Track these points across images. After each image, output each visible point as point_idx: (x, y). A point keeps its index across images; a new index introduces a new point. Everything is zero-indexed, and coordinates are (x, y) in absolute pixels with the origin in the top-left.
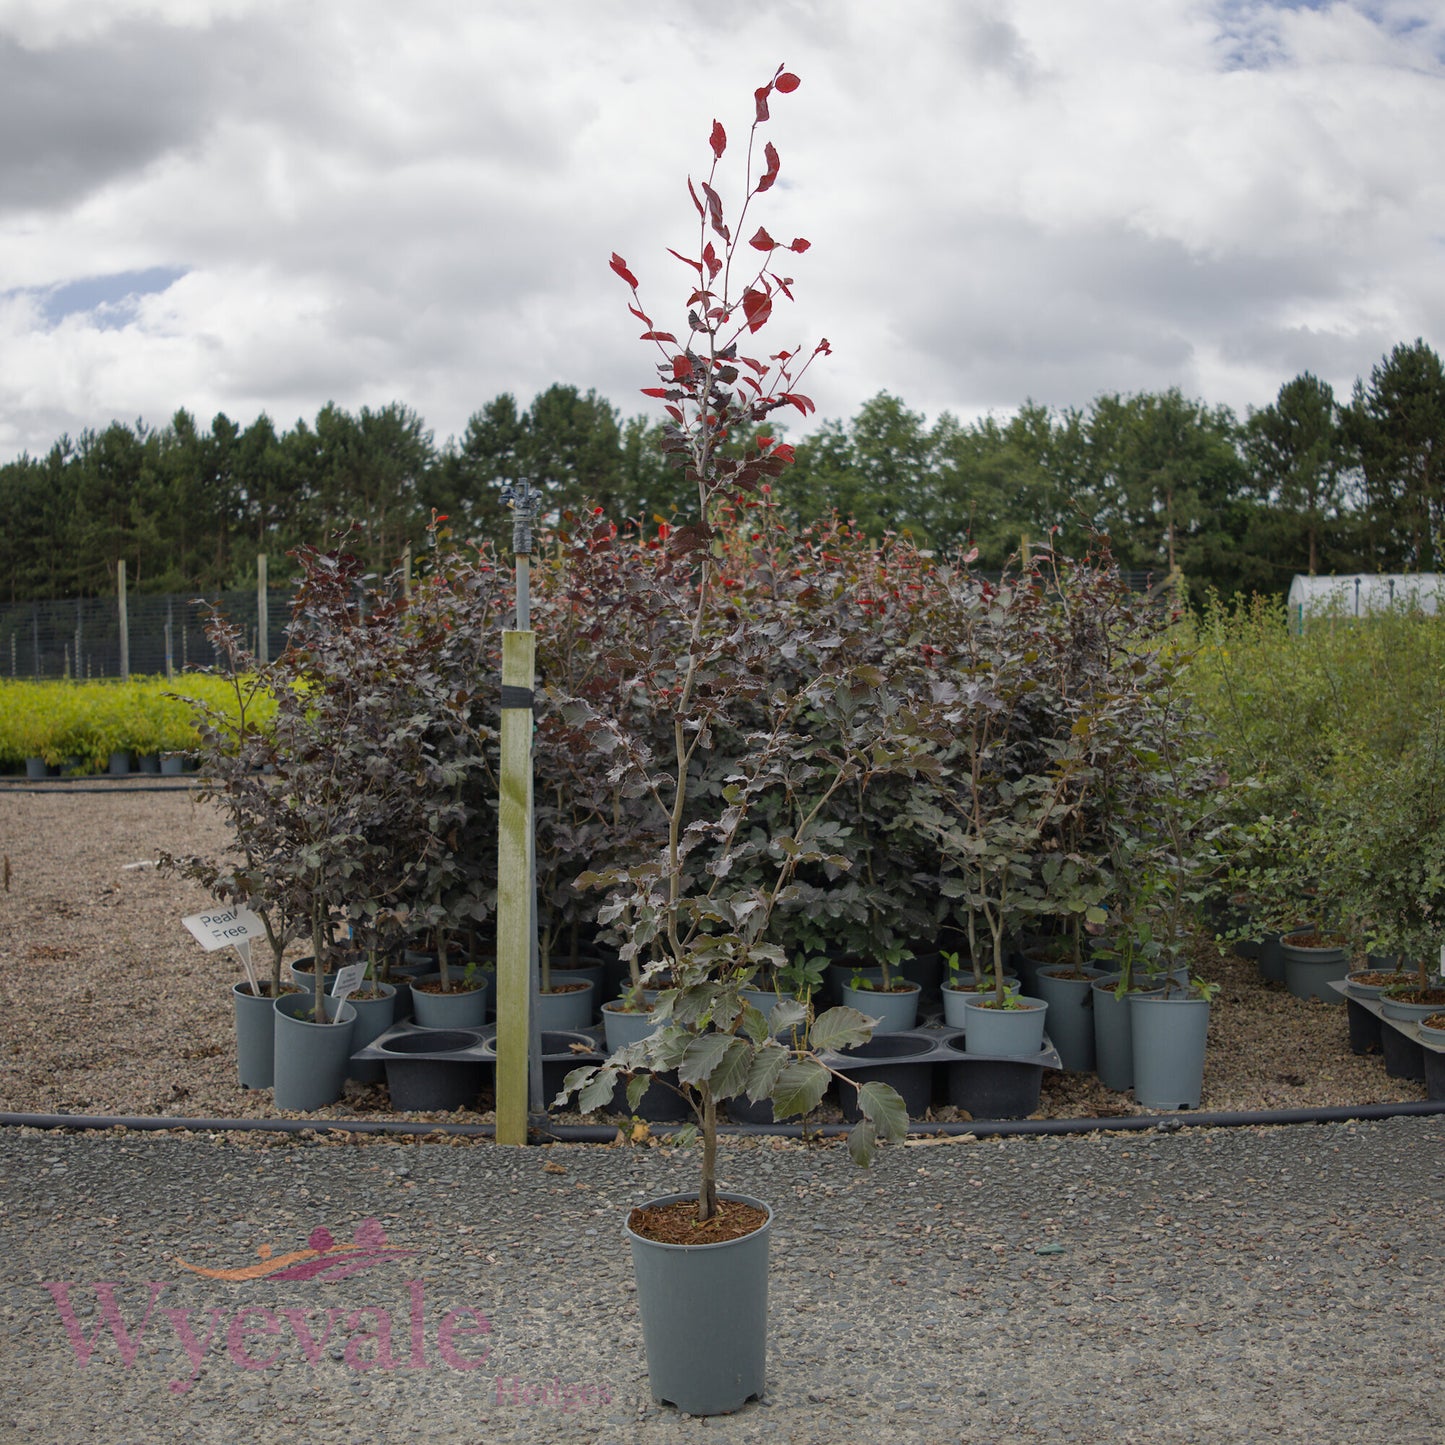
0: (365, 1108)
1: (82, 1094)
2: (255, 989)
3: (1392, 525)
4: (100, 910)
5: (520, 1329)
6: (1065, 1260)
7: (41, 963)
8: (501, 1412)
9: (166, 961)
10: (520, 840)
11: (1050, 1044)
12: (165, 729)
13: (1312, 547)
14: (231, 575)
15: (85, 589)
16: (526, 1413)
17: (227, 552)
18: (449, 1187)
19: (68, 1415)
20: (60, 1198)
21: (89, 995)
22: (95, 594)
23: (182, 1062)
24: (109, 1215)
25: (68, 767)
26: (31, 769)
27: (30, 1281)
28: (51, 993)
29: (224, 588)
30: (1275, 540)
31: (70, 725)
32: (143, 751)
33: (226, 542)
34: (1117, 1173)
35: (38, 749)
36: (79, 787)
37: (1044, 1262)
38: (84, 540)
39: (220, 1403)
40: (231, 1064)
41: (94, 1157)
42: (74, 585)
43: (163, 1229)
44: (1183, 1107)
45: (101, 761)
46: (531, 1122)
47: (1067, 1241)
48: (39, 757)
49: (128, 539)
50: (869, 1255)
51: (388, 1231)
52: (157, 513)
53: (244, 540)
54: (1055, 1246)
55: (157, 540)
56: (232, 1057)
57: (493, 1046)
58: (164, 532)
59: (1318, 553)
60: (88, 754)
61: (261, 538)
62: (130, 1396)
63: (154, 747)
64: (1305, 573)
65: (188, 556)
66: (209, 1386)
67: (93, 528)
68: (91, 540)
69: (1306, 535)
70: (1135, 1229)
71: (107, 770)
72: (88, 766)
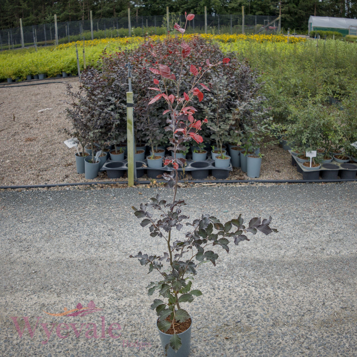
0: (103, 178)
1: (47, 178)
2: (79, 154)
3: (335, 5)
4: (36, 125)
5: (138, 228)
6: (228, 213)
7: (28, 143)
8: (136, 244)
9: (54, 140)
10: (131, 131)
11: (231, 165)
12: (39, 69)
13: (315, 9)
14: (46, 16)
15: (10, 22)
16: (140, 244)
17: (45, 10)
18: (122, 198)
19: (68, 250)
20: (53, 206)
21: (41, 151)
22: (12, 23)
23: (64, 167)
24: (63, 209)
25: (17, 79)
26: (9, 81)
27: (53, 224)
28: (33, 152)
29: (45, 19)
30: (306, 7)
31: (17, 70)
32: (34, 74)
33: (44, 7)
34: (239, 195)
35: (10, 76)
36: (21, 85)
37: (224, 214)
38: (9, 10)
39: (92, 245)
40: (75, 168)
41: (56, 196)
42: (7, 21)
43: (73, 211)
44: (256, 177)
45: (25, 77)
46: (134, 181)
47: (229, 209)
48: (11, 78)
49: (20, 9)
50: (195, 212)
51: (113, 208)
52: (27, 2)
53: (49, 7)
54: (226, 211)
55: (27, 8)
56: (74, 166)
57: (127, 165)
58: (29, 6)
59: (317, 11)
60: (22, 76)
61: (53, 6)
62: (77, 245)
63: (37, 73)
64: (313, 15)
65: (35, 11)
66: (89, 242)
67: (11, 7)
68: (11, 9)
69: (314, 6)
70: (241, 207)
71: (26, 79)
72: (22, 79)
